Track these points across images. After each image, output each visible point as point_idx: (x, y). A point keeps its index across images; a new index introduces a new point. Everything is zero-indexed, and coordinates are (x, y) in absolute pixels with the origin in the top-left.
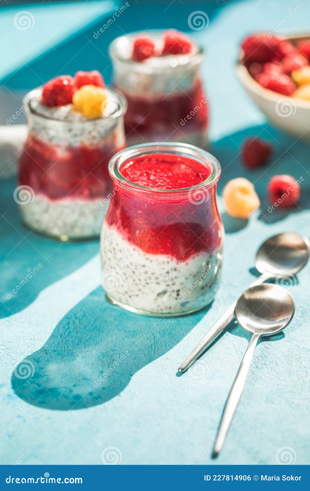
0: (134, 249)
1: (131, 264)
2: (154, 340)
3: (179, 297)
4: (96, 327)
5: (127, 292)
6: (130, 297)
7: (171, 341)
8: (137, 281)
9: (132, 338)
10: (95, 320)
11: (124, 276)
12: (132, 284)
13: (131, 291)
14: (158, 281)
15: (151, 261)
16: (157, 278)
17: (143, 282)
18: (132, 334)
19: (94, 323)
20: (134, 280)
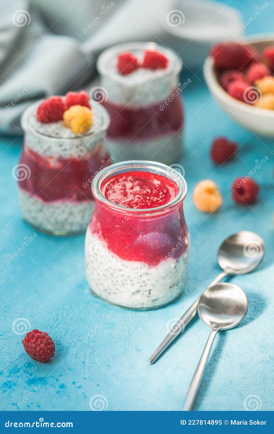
0: (113, 256)
1: (110, 268)
2: (129, 332)
3: (150, 295)
4: (81, 318)
5: (106, 290)
6: (109, 294)
7: (143, 334)
8: (115, 282)
9: (110, 329)
10: (80, 312)
11: (104, 277)
12: (111, 284)
13: (110, 289)
14: (132, 283)
15: (127, 267)
16: (132, 281)
17: (120, 283)
18: (110, 326)
19: (79, 315)
20: (112, 281)
